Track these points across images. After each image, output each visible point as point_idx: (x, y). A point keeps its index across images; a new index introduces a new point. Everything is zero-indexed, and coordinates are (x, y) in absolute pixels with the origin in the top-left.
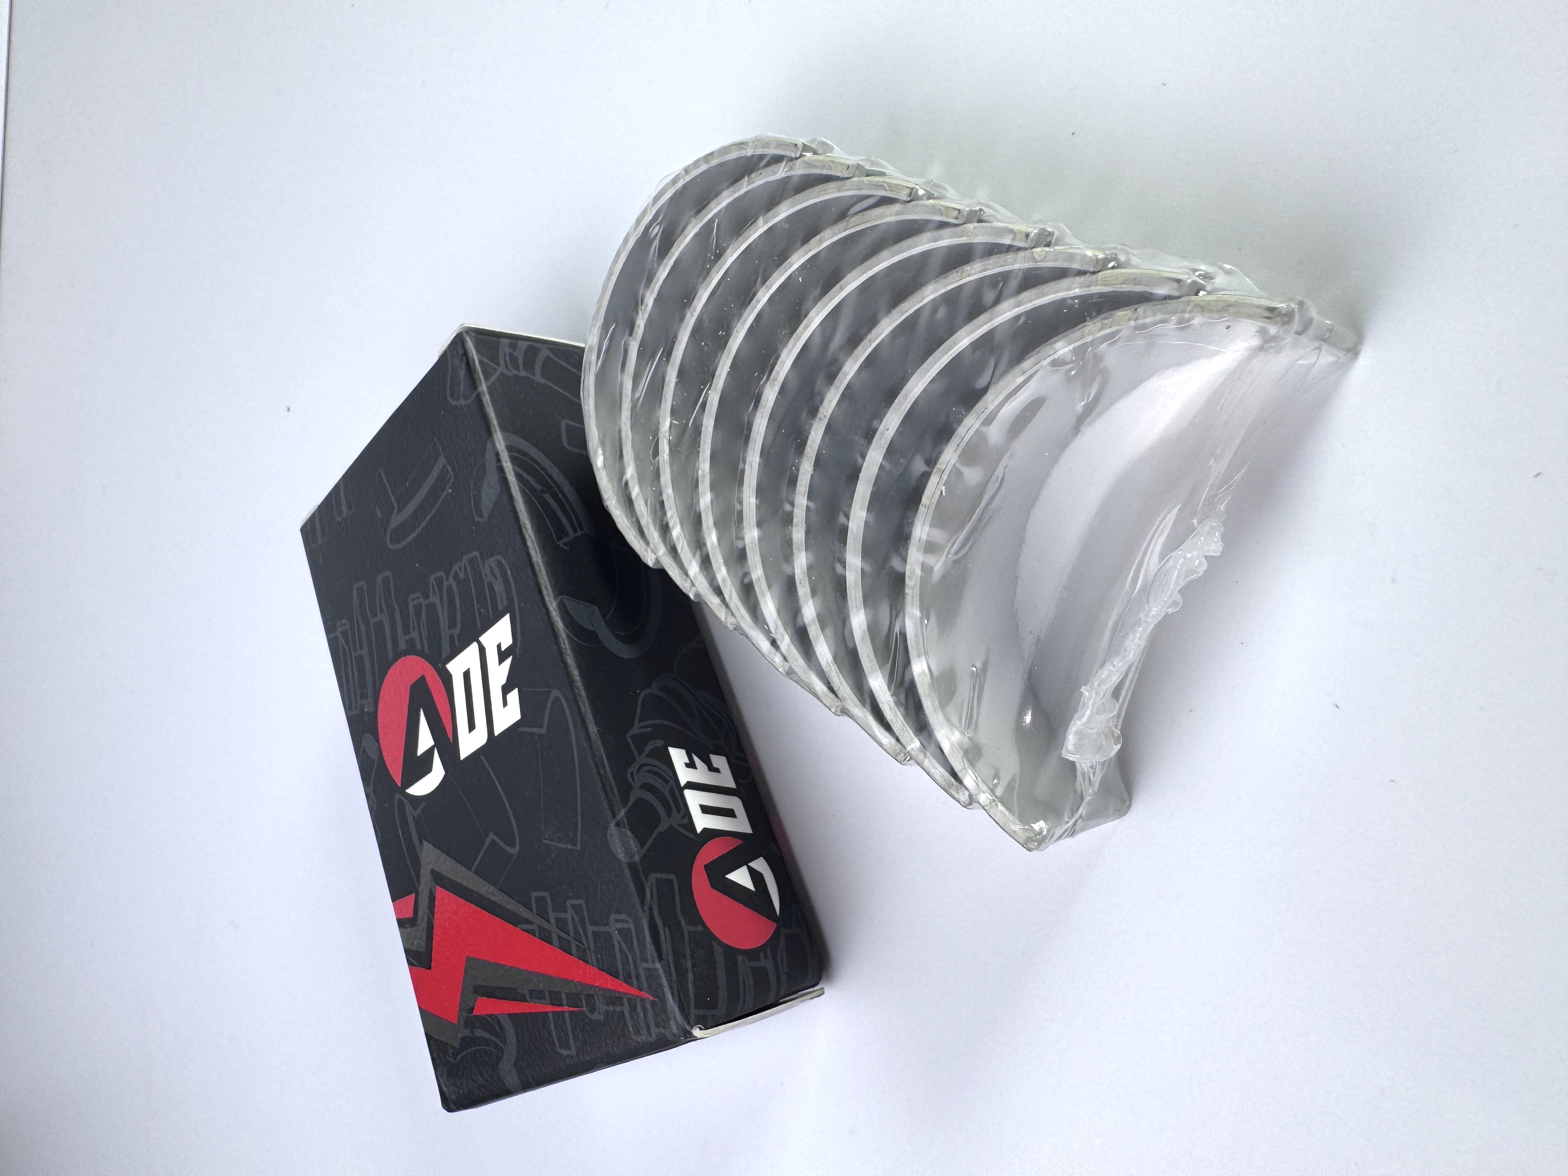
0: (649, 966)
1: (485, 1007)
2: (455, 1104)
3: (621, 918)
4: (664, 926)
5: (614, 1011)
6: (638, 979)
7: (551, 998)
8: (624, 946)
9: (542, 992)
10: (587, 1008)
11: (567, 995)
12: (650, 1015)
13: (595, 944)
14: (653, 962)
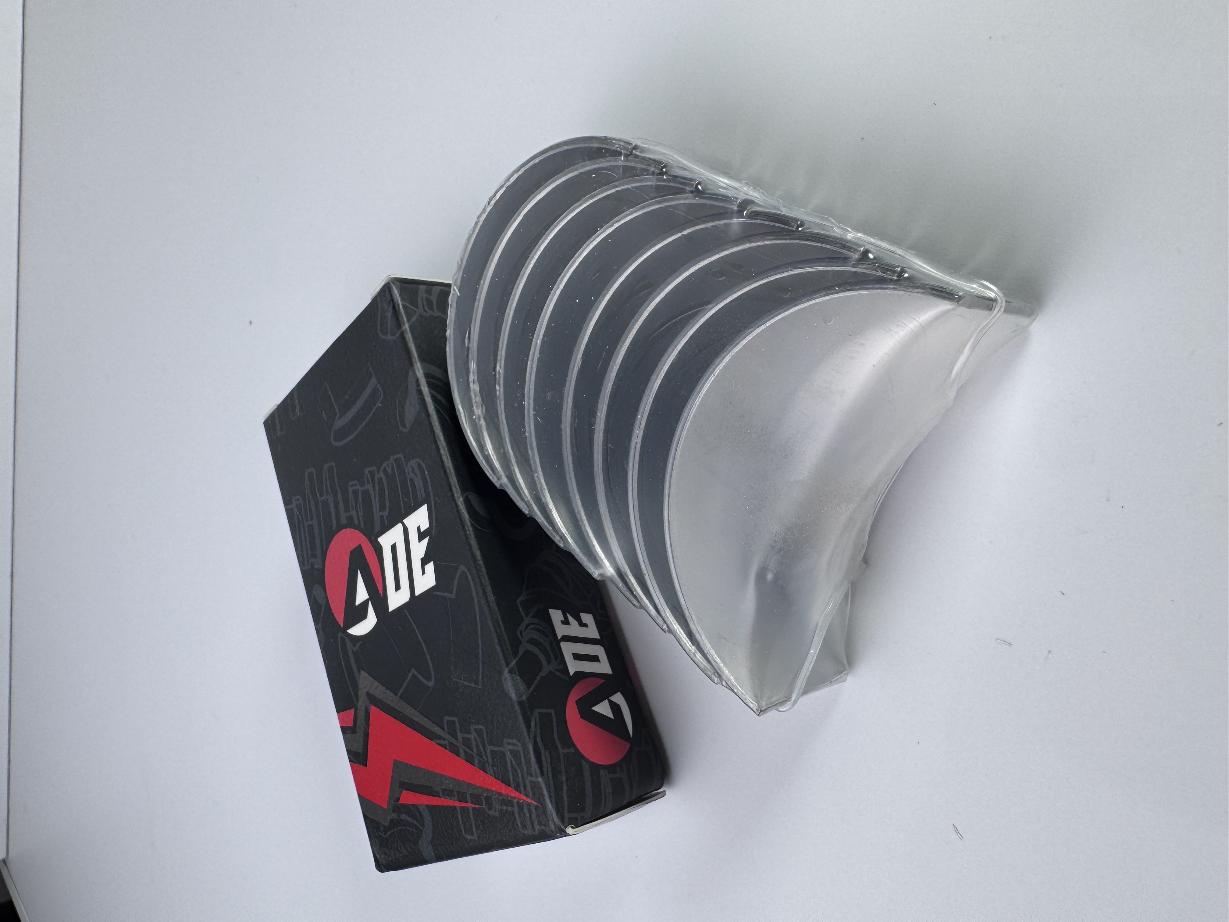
0: (533, 779)
1: (408, 798)
2: (385, 867)
3: (512, 742)
4: (546, 749)
5: (506, 810)
6: (525, 789)
7: (458, 796)
8: (514, 763)
9: (452, 791)
10: (486, 806)
11: (472, 795)
12: (534, 816)
13: (492, 758)
14: (537, 777)
